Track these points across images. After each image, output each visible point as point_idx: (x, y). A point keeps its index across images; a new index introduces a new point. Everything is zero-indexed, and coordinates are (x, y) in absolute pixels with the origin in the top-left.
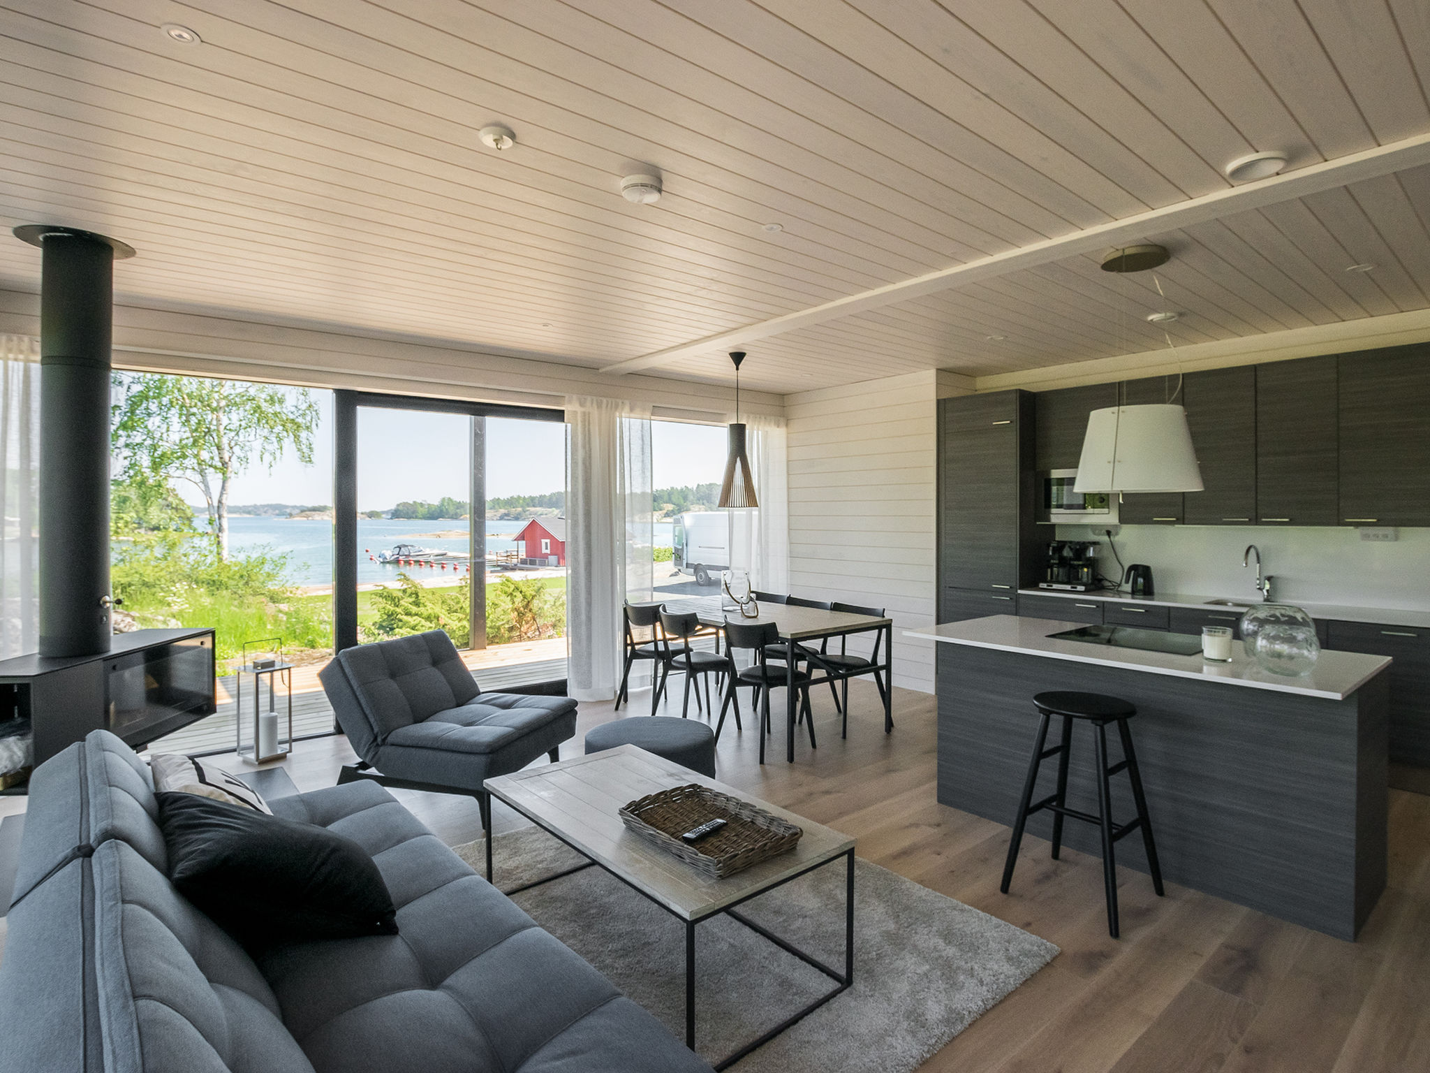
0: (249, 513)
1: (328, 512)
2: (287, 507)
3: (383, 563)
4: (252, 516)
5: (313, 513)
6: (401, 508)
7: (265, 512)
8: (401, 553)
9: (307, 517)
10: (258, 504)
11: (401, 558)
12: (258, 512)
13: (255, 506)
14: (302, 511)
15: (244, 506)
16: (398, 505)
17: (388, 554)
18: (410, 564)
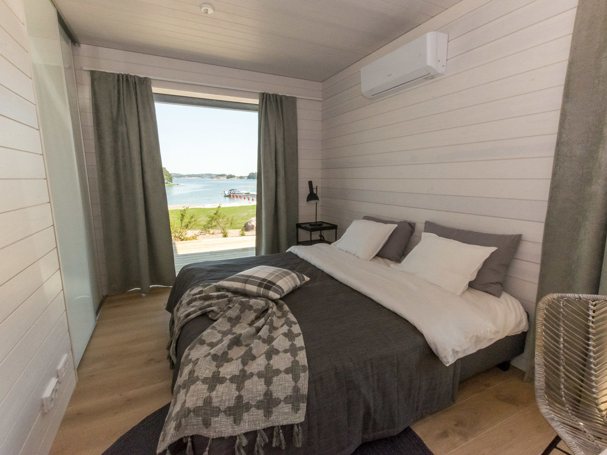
0: (200, 177)
1: (225, 177)
2: (213, 175)
3: (225, 196)
4: (201, 178)
5: (220, 177)
6: (251, 175)
7: (206, 177)
8: (231, 192)
9: (218, 178)
10: (203, 174)
11: (231, 194)
12: (203, 177)
13: (202, 175)
14: (217, 176)
15: (198, 174)
16: (250, 174)
17: (227, 193)
18: (234, 197)
